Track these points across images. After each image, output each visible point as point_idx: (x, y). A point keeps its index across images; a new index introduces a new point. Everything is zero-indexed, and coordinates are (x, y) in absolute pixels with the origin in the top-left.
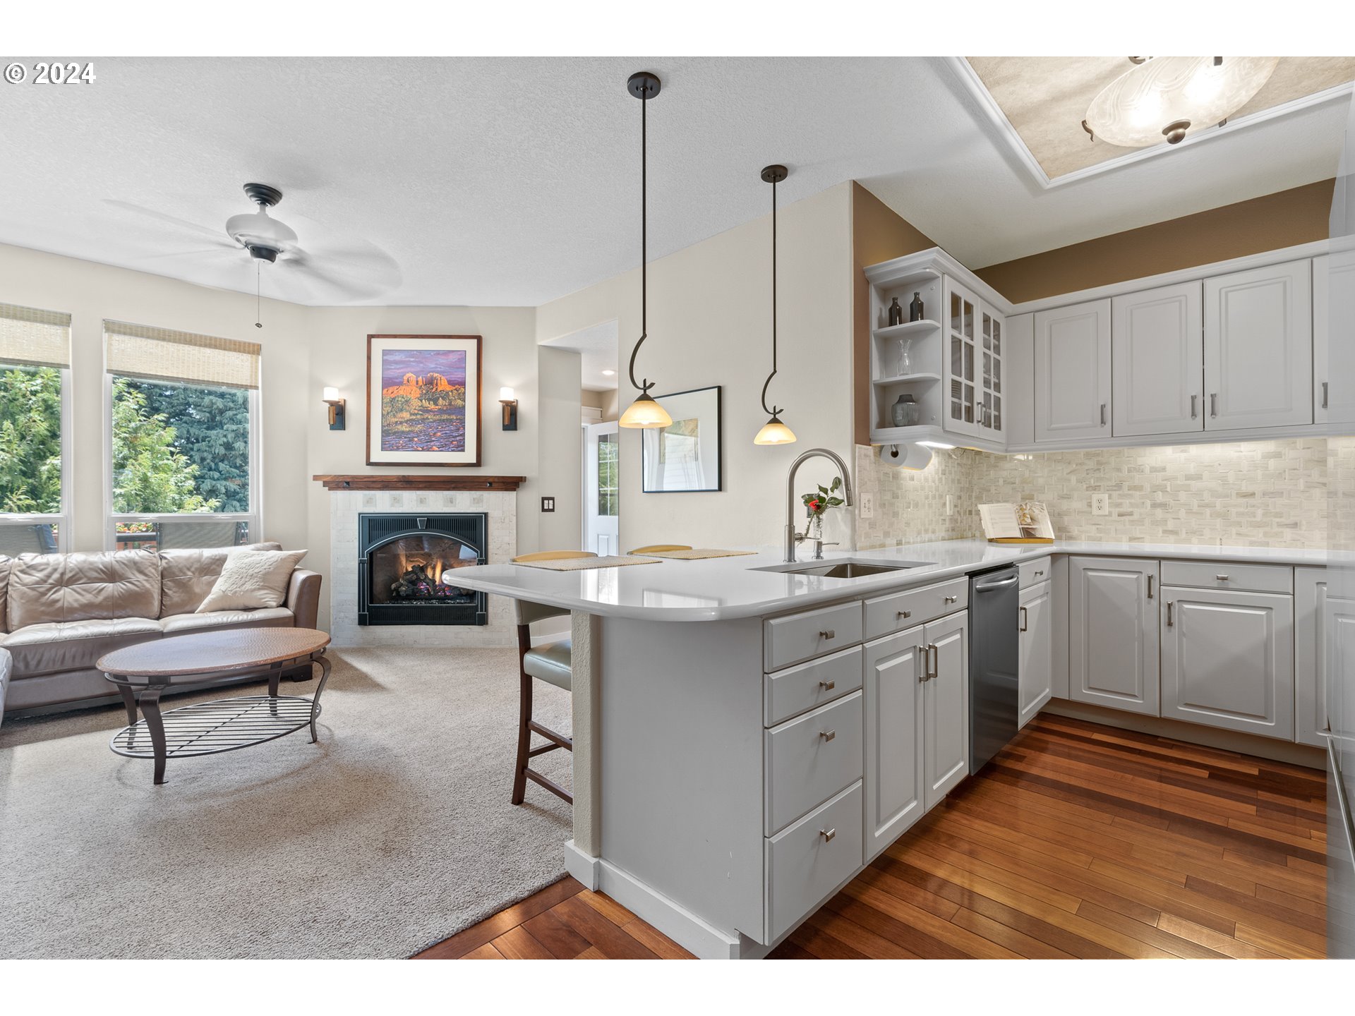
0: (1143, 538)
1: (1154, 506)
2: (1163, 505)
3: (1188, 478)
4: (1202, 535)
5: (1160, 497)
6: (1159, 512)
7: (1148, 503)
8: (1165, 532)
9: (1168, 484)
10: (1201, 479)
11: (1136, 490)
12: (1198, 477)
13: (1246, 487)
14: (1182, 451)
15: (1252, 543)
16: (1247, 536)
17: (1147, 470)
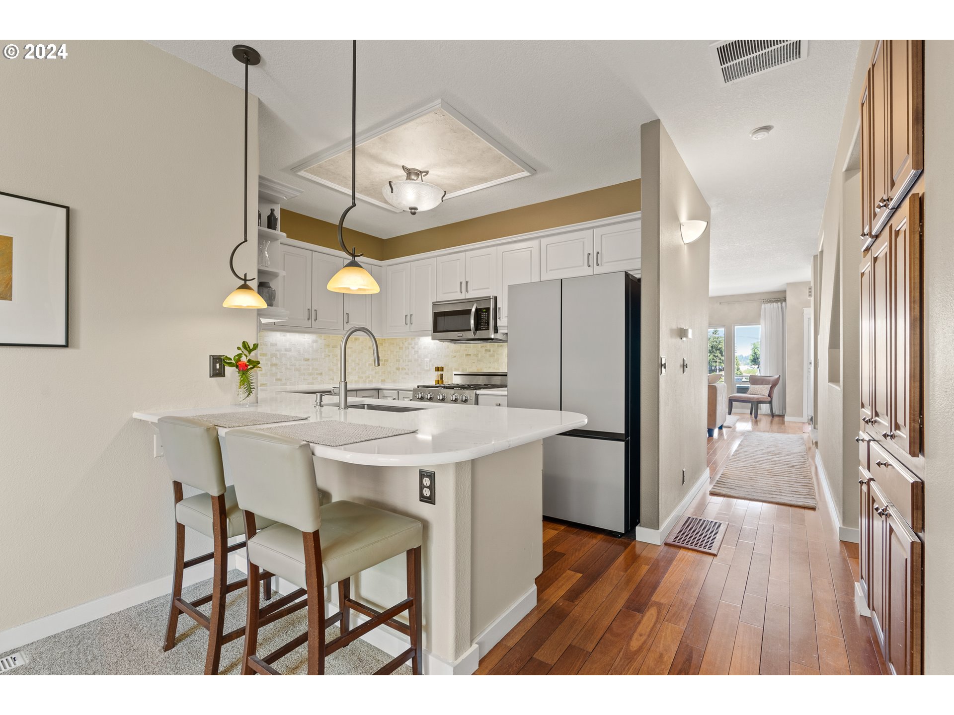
0: (267, 384)
1: (272, 365)
2: (276, 365)
3: (286, 350)
4: (291, 381)
5: (274, 361)
6: (274, 368)
7: (269, 363)
8: (276, 379)
9: (278, 352)
10: (291, 351)
11: (264, 356)
12: (290, 350)
13: (306, 357)
14: (284, 336)
15: (309, 384)
16: (307, 380)
17: (269, 344)
